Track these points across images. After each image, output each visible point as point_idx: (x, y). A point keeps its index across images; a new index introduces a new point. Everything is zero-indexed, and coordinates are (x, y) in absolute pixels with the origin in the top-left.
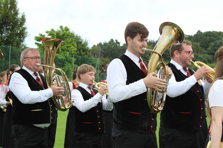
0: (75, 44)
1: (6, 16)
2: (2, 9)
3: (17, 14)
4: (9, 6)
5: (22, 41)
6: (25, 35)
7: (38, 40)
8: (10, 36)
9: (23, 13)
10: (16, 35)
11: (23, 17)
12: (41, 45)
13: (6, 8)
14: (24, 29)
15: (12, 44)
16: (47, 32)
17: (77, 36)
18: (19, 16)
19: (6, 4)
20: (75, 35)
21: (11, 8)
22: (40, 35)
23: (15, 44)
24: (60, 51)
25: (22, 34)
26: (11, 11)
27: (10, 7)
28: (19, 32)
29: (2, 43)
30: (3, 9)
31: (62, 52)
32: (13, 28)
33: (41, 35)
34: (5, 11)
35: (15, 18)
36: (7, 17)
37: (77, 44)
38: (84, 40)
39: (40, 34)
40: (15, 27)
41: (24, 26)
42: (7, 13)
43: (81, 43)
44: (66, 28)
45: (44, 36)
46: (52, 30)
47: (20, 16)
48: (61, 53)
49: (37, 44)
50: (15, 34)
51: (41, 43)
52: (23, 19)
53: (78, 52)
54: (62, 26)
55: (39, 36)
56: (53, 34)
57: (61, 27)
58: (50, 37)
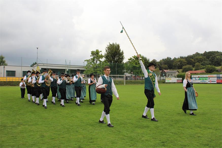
0: (144, 61)
1: (116, 52)
3: (120, 51)
5: (122, 61)
6: (124, 58)
7: (129, 60)
8: (118, 60)
11: (122, 51)
14: (123, 56)
16: (133, 57)
17: (145, 58)
19: (116, 47)
20: (144, 57)
25: (122, 58)
34: (115, 50)
35: (119, 53)
37: (145, 61)
38: (148, 59)
39: (130, 58)
40: (120, 56)
43: (147, 60)
44: (140, 54)
45: (132, 58)
46: (135, 56)
47: (121, 52)
50: (120, 58)
51: (130, 61)
52: (123, 53)
53: (145, 64)
58: (134, 59)
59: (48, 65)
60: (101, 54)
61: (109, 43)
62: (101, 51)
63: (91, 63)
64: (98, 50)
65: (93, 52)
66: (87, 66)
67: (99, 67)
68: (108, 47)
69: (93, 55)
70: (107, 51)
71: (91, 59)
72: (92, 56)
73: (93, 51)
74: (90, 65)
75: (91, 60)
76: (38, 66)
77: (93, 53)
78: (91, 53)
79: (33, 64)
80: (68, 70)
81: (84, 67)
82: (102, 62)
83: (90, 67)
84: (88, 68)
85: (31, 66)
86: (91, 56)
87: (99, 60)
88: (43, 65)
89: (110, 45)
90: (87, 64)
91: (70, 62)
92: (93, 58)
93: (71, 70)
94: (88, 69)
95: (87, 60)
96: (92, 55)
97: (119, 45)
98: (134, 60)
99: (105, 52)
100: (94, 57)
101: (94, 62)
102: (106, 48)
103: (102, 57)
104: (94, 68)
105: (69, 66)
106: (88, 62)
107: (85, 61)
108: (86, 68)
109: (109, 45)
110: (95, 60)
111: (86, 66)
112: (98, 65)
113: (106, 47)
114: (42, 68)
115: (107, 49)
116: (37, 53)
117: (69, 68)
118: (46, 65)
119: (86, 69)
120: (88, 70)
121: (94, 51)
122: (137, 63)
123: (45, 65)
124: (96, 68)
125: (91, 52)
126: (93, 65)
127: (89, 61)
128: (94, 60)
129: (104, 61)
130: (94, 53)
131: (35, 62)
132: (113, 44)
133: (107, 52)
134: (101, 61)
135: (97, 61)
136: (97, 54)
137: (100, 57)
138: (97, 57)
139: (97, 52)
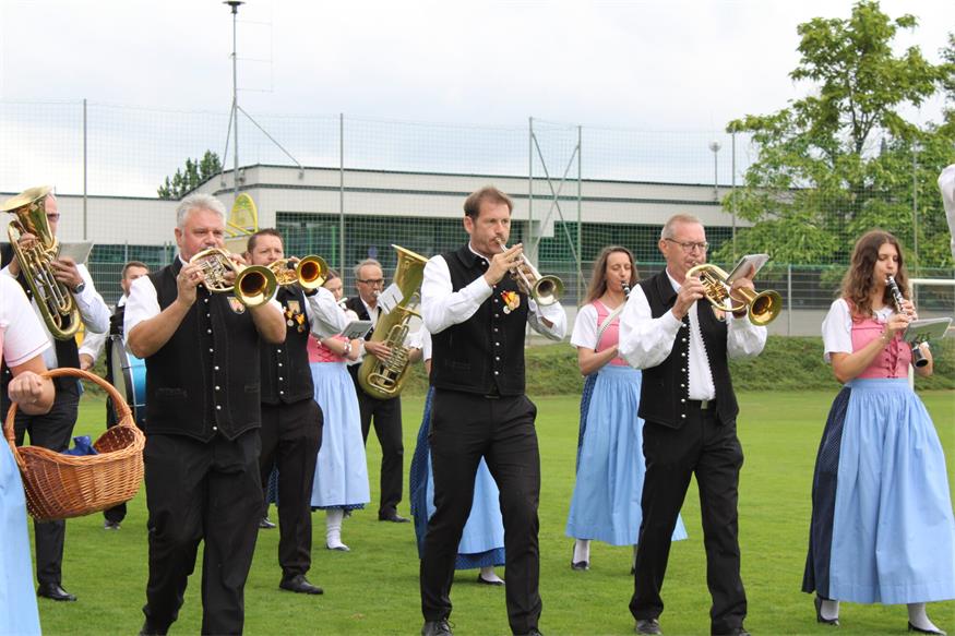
59: (351, 180)
60: (913, 51)
62: (908, 22)
63: (796, 149)
64: (874, 7)
65: (816, 32)
66: (753, 180)
67: (887, 196)
69: (819, 61)
71: (795, 106)
72: (815, 76)
73: (820, 24)
74: (783, 170)
75: (801, 123)
76: (247, 194)
77: (817, 43)
78: (799, 39)
79: (184, 169)
80: (548, 232)
81: (722, 196)
82: (925, 139)
83: (787, 199)
84: (768, 206)
85: (165, 195)
86: (798, 74)
87: (891, 121)
88: (290, 178)
90: (756, 166)
91: (579, 147)
92: (818, 96)
93: (587, 226)
94: (766, 217)
95: (755, 124)
96: (811, 67)
100: (828, 89)
101: (835, 144)
103: (926, 79)
104: (835, 208)
105: (570, 189)
106: (765, 140)
107: (735, 127)
108: (747, 211)
110: (844, 118)
111: (740, 181)
112: (872, 171)
114: (281, 216)
116: (234, 54)
117: (570, 213)
118: (332, 180)
119: (742, 222)
120: (771, 225)
121: (835, 23)
123: (311, 179)
124: (857, 209)
125: (804, 29)
126: (816, 168)
127: (777, 132)
128: (830, 119)
129: (941, 121)
130: (833, 46)
131: (208, 154)
134: (907, 132)
135: (870, 124)
136: (864, 53)
137: (896, 80)
138: (871, 85)
139: (861, 35)
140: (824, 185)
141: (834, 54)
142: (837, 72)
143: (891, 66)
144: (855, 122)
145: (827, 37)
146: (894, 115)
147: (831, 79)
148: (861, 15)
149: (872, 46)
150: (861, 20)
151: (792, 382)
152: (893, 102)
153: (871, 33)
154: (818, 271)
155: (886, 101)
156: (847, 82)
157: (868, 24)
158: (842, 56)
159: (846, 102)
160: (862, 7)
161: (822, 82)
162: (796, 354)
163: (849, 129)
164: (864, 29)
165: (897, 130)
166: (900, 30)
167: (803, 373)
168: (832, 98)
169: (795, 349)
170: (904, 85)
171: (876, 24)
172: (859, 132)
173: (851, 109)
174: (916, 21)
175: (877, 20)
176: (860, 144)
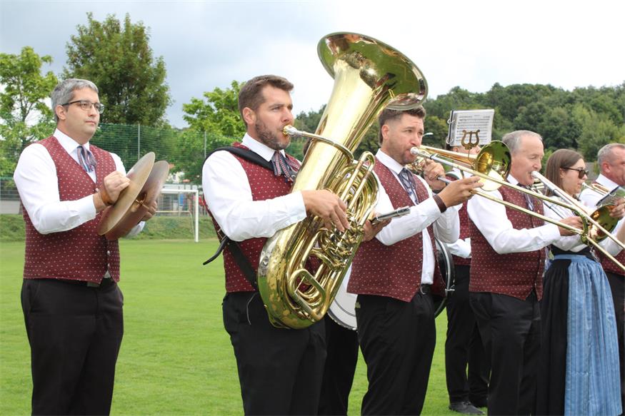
1: (128, 66)
2: (118, 51)
3: (148, 60)
4: (132, 44)
5: (160, 115)
6: (165, 103)
7: (190, 112)
8: (137, 105)
9: (160, 59)
10: (147, 102)
11: (160, 65)
12: (195, 120)
13: (127, 49)
14: (164, 89)
15: (141, 120)
16: (206, 96)
18: (151, 65)
19: (125, 42)
21: (136, 49)
22: (193, 102)
23: (146, 120)
24: (235, 131)
25: (159, 102)
26: (136, 56)
27: (134, 46)
28: (152, 96)
29: (121, 119)
30: (122, 52)
31: (237, 133)
32: (142, 88)
33: (196, 101)
34: (125, 54)
36: (130, 67)
39: (193, 99)
40: (145, 87)
41: (162, 85)
42: (129, 60)
45: (202, 102)
46: (217, 90)
47: (153, 64)
48: (237, 136)
49: (187, 118)
50: (144, 101)
51: (195, 116)
52: (160, 71)
54: (236, 82)
55: (191, 103)
56: (219, 99)
57: (235, 84)
58: (212, 105)
60: (50, 74)
61: (90, 16)
62: (45, 60)
64: (31, 50)
65: (5, 61)
68: (83, 38)
69: (4, 75)
70: (74, 61)
72: (2, 82)
87: (42, 107)
89: (96, 25)
92: (4, 92)
97: (142, 30)
98: (212, 110)
99: (68, 66)
100: (9, 89)
101: (10, 116)
102: (71, 43)
109: (88, 26)
110: (17, 105)
113: (73, 39)
115: (76, 49)
121: (12, 57)
122: (235, 127)
128: (11, 104)
130: (13, 68)
132: (111, 22)
133: (78, 66)
135: (30, 109)
136: (28, 72)
137: (46, 87)
138: (31, 89)
139: (27, 63)
140: (9, 137)
141: (12, 72)
142: (13, 81)
143: (42, 81)
144: (22, 107)
145: (10, 63)
146: (44, 104)
147: (10, 84)
148: (28, 54)
149: (33, 69)
150: (27, 56)
151: (7, 237)
152: (43, 98)
153: (33, 63)
154: (6, 180)
155: (40, 97)
156: (18, 87)
157: (31, 58)
158: (17, 74)
159: (19, 96)
160: (27, 49)
161: (6, 85)
162: (7, 223)
163: (19, 111)
164: (29, 61)
165: (46, 112)
166: (44, 63)
167: (12, 233)
168: (12, 94)
169: (5, 221)
170: (50, 90)
171: (35, 59)
172: (24, 112)
173: (21, 100)
174: (52, 59)
175: (36, 57)
176: (24, 117)
